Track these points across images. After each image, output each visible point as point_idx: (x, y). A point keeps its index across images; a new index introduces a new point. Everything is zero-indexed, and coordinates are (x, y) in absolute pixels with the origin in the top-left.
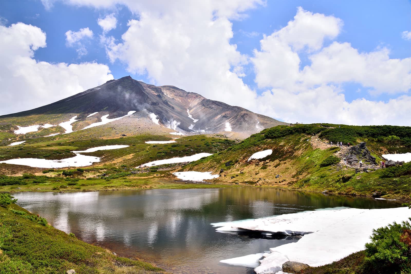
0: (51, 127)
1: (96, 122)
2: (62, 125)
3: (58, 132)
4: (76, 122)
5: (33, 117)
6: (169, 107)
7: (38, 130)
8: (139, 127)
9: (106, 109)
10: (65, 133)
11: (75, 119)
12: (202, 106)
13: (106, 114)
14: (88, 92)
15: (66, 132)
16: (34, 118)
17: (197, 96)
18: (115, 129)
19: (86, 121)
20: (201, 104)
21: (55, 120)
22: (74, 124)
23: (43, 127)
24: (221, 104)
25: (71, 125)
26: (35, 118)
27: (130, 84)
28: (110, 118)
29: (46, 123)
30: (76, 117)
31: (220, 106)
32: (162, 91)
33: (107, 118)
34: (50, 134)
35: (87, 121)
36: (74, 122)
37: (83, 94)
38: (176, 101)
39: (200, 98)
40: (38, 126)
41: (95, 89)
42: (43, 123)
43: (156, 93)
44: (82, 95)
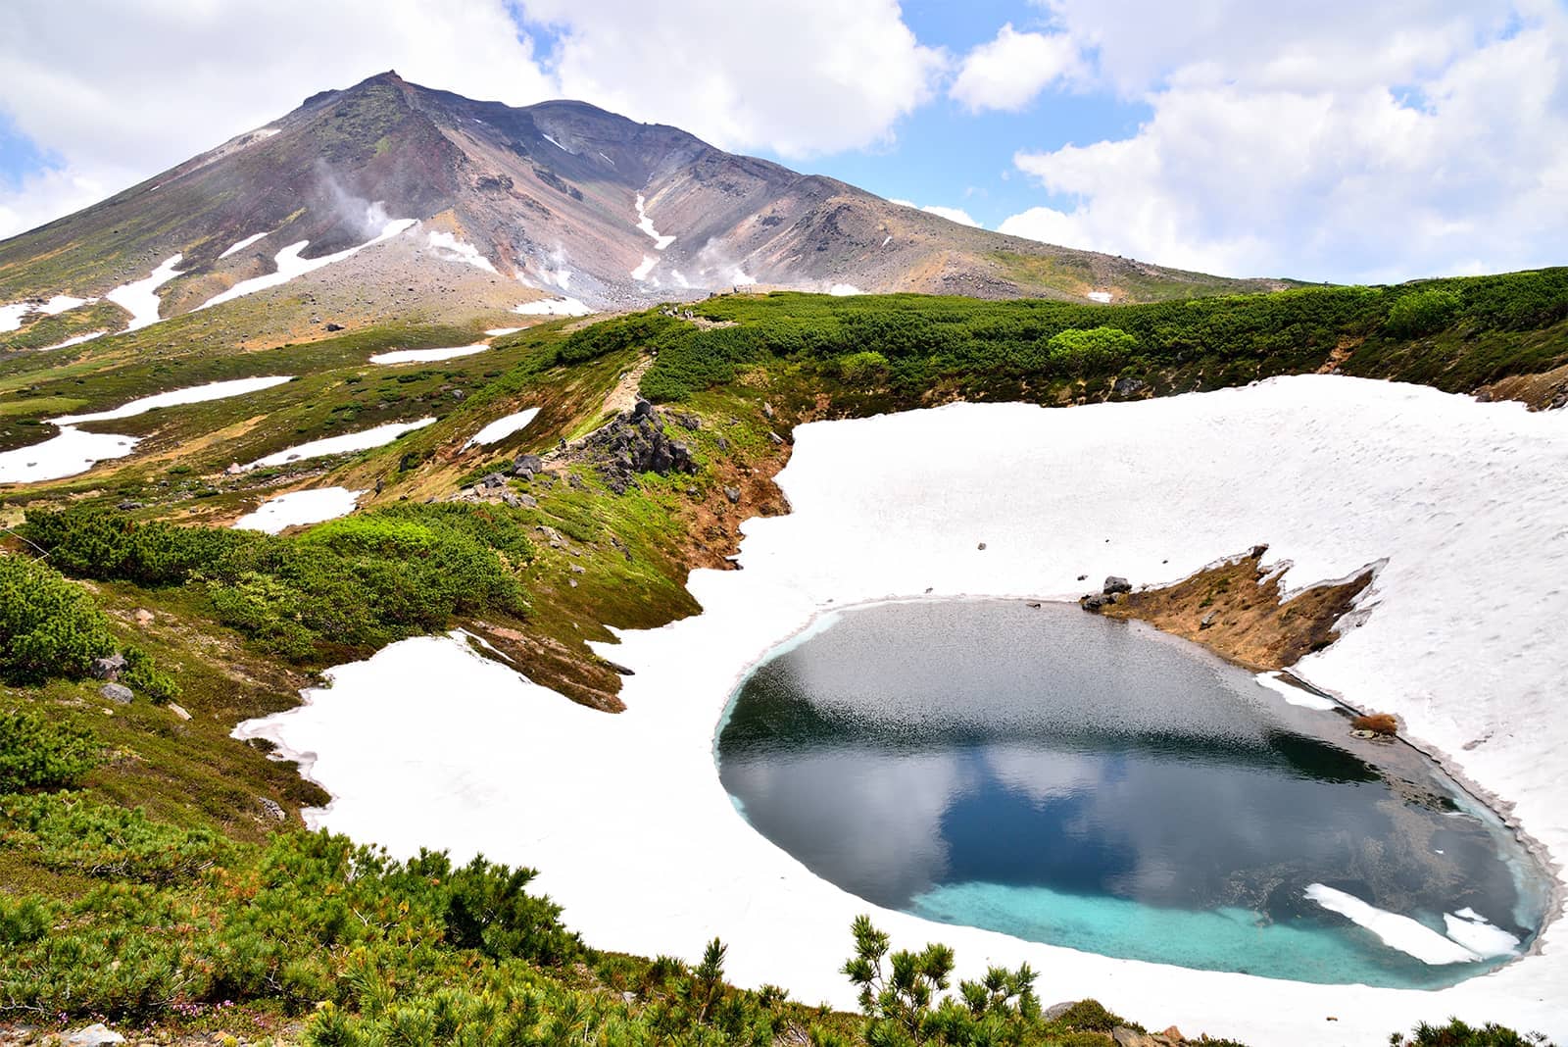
0: (76, 306)
1: (254, 277)
2: (119, 296)
3: (99, 327)
4: (174, 279)
5: (10, 269)
6: (557, 192)
7: (22, 322)
8: (411, 290)
9: (297, 218)
10: (128, 328)
11: (173, 269)
12: (693, 178)
13: (296, 241)
14: (232, 150)
15: (134, 326)
16: (14, 273)
17: (676, 139)
18: (313, 300)
19: (213, 275)
20: (691, 173)
21: (92, 280)
22: (167, 291)
23: (43, 308)
24: (762, 170)
25: (154, 293)
26: (19, 272)
27: (392, 106)
28: (309, 254)
29: (55, 294)
30: (178, 258)
31: (757, 176)
32: (538, 124)
33: (299, 255)
34: (69, 337)
35: (217, 275)
36: (167, 283)
37: (211, 161)
38: (591, 167)
39: (688, 145)
40: (22, 308)
41: (258, 136)
42: (45, 294)
43: (507, 136)
44: (206, 164)
